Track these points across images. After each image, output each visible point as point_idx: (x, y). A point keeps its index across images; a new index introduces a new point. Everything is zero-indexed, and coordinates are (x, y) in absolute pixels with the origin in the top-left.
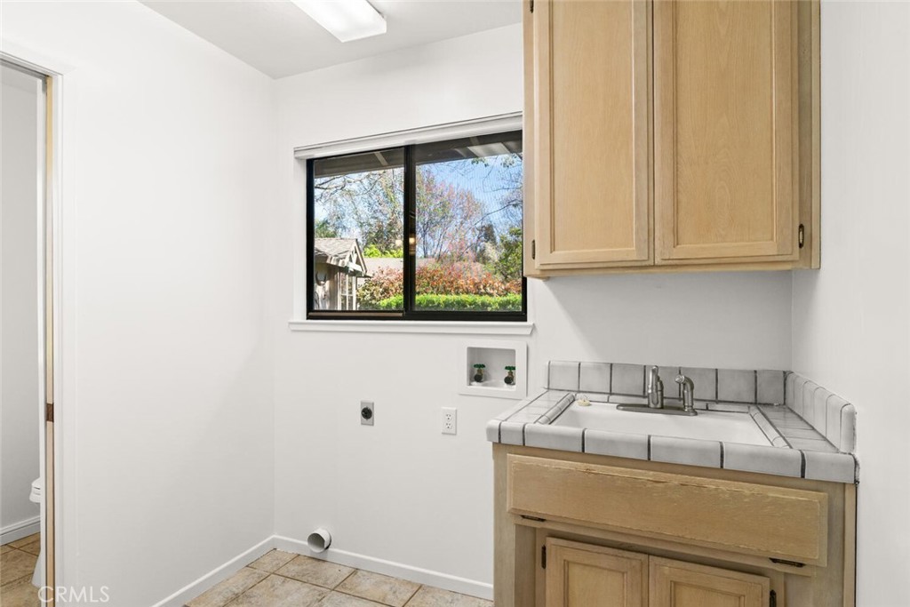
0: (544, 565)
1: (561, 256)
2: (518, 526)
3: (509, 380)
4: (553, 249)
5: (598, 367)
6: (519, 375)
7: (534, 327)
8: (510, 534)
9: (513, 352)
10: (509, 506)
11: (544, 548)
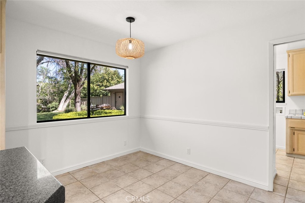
0: (294, 134)
1: (295, 93)
2: (290, 129)
3: (281, 112)
4: (293, 92)
5: (300, 110)
6: (283, 111)
7: (286, 104)
8: (289, 130)
9: (282, 108)
10: (289, 126)
11: (294, 132)
